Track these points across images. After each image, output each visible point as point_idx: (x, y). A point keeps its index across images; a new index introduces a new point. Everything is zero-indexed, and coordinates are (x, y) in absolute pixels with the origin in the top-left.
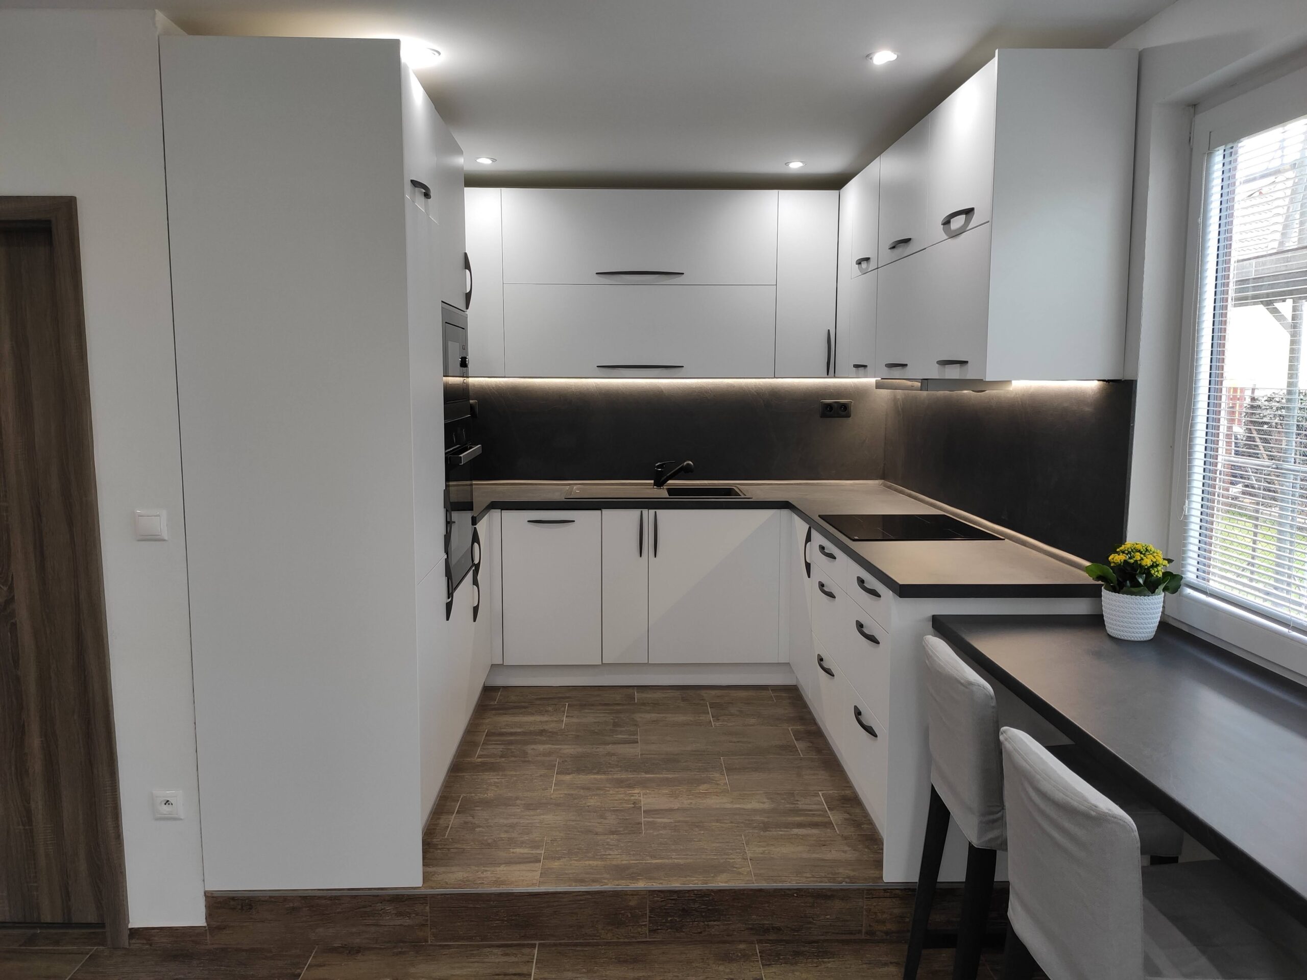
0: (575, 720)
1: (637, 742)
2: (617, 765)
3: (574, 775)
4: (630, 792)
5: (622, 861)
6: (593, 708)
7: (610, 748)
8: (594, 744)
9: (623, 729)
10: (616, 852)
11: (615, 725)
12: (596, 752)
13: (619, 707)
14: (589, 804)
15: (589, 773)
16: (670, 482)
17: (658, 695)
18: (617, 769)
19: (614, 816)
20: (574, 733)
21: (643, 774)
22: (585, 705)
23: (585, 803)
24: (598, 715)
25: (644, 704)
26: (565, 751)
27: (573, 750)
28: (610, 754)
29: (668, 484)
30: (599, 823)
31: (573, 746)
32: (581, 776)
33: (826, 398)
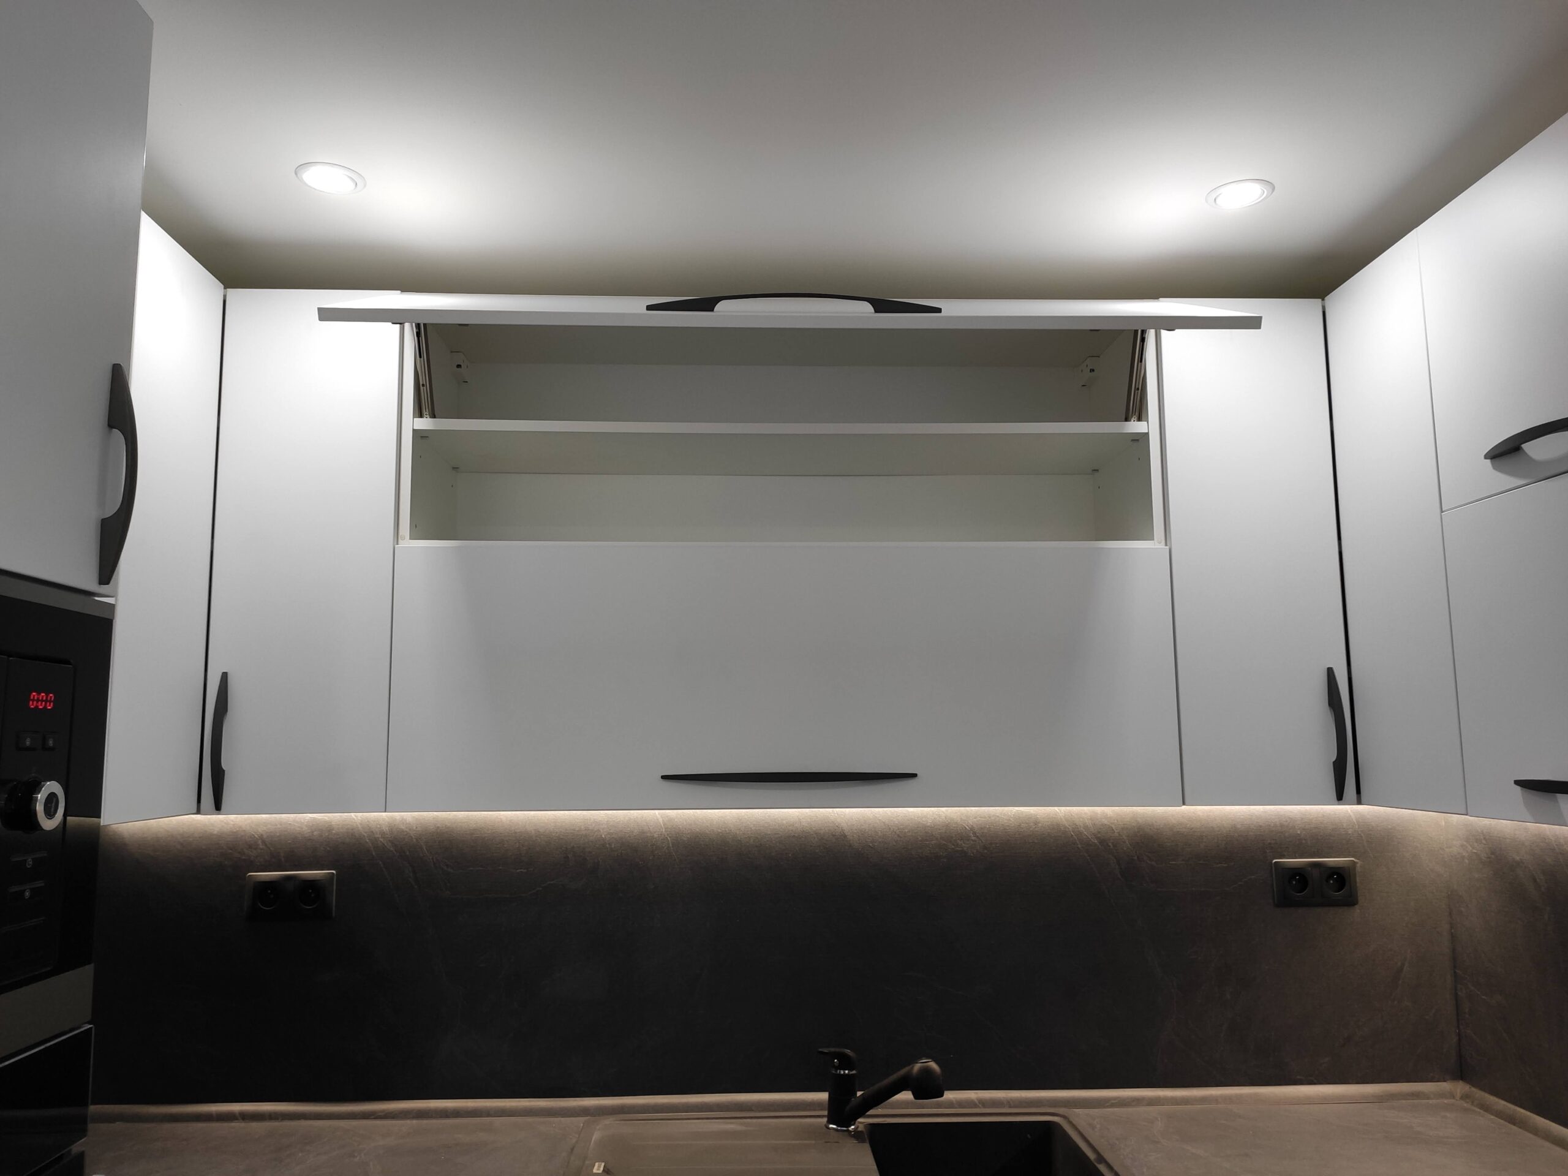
16: (874, 1112)
29: (870, 1116)
33: (1285, 854)
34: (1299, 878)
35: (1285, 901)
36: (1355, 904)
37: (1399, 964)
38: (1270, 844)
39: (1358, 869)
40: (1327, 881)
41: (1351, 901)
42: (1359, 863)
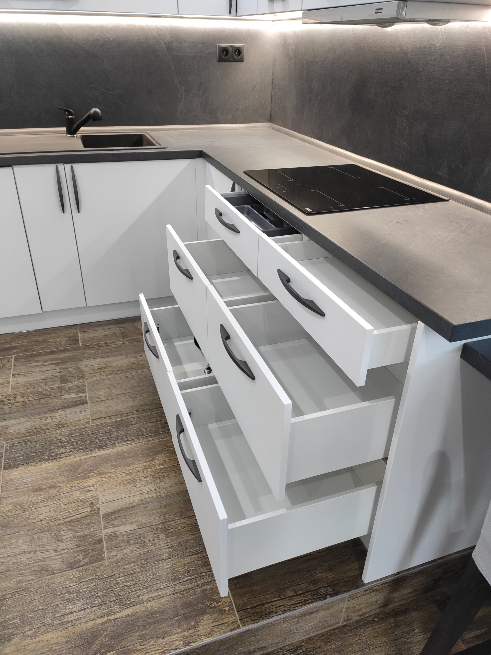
0: (21, 379)
1: (87, 402)
2: (68, 442)
3: (22, 467)
4: (85, 484)
5: (86, 622)
6: (38, 359)
7: (60, 416)
8: (43, 412)
9: (71, 385)
10: (78, 605)
11: (64, 380)
12: (45, 424)
13: (64, 355)
14: (41, 517)
15: (39, 461)
16: (82, 129)
17: (100, 333)
18: (68, 449)
19: (71, 534)
20: (21, 399)
21: (96, 451)
22: (32, 356)
23: (37, 517)
24: (45, 369)
25: (88, 347)
26: (12, 430)
27: (20, 426)
28: (60, 426)
29: (82, 131)
30: (55, 551)
31: (21, 420)
32: (31, 468)
33: (222, 42)
34: (225, 51)
35: (221, 60)
36: (243, 62)
37: (255, 83)
38: (217, 38)
39: (245, 48)
40: (235, 53)
41: (242, 60)
42: (246, 46)
